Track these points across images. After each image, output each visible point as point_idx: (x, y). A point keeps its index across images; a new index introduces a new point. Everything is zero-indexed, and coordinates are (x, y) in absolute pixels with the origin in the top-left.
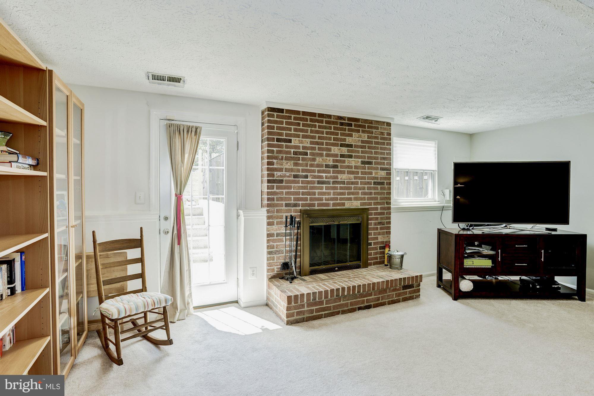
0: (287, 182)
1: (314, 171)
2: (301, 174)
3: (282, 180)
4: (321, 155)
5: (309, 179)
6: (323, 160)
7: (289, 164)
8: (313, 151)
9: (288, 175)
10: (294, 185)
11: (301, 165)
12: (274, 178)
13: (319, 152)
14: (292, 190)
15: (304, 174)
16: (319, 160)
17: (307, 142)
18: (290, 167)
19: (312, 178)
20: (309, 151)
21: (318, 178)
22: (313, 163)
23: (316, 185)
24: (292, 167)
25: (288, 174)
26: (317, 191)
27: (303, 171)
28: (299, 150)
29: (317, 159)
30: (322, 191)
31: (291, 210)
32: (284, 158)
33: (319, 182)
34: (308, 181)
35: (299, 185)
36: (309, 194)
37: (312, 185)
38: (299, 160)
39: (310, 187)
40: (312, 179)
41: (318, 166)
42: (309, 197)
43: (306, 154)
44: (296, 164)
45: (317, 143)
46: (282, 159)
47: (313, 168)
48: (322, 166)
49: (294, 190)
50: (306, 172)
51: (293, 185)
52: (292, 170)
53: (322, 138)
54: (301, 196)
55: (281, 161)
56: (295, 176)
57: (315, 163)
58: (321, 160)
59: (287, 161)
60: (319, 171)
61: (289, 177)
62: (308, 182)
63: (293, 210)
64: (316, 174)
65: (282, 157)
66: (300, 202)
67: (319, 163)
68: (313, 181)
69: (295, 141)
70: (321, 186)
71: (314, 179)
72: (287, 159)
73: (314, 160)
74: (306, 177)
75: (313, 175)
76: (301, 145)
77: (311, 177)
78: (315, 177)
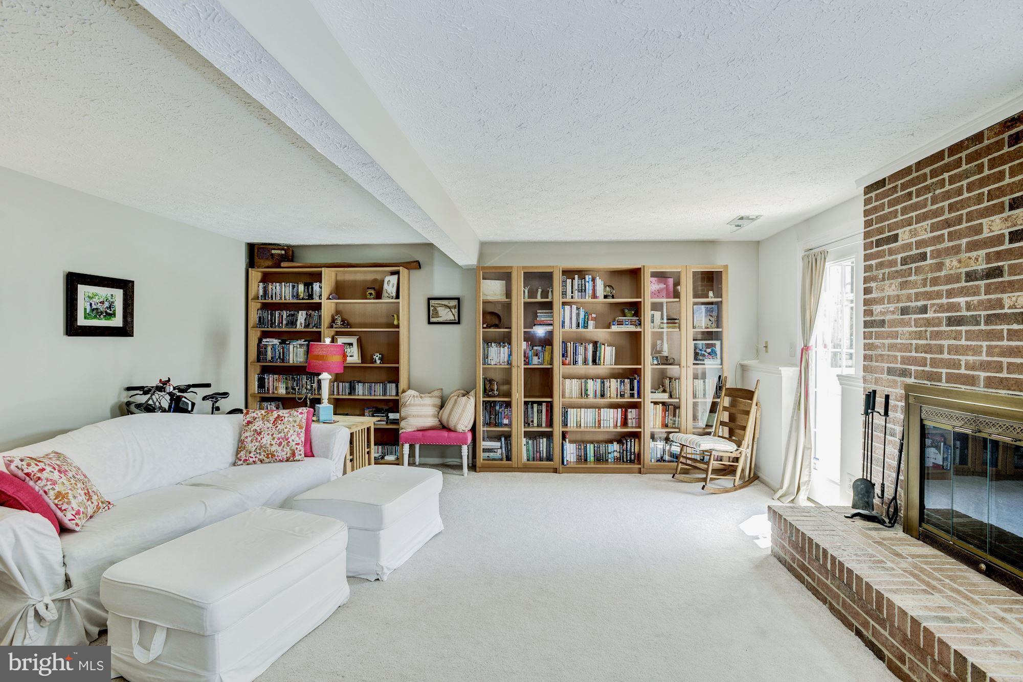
0: (893, 323)
1: (939, 295)
2: (913, 304)
3: (883, 321)
4: (956, 250)
5: (930, 315)
6: (960, 262)
7: (893, 287)
8: (938, 247)
9: (892, 309)
10: (902, 329)
11: (914, 285)
12: (873, 318)
13: (951, 244)
14: (899, 341)
15: (920, 304)
16: (951, 264)
17: (924, 230)
18: (896, 293)
19: (935, 312)
20: (928, 250)
21: (948, 311)
22: (938, 274)
23: (944, 328)
24: (899, 292)
25: (892, 307)
26: (946, 343)
27: (918, 296)
28: (911, 253)
29: (947, 262)
30: (958, 343)
31: (895, 382)
32: (886, 276)
33: (951, 322)
34: (927, 320)
35: (910, 329)
36: (928, 349)
37: (936, 329)
38: (910, 275)
39: (932, 332)
40: (936, 315)
41: (950, 279)
42: (928, 356)
43: (923, 257)
44: (903, 285)
45: (947, 224)
46: (883, 279)
47: (936, 288)
48: (958, 280)
49: (901, 341)
50: (924, 299)
51: (899, 329)
52: (898, 299)
53: (958, 206)
54: (913, 354)
55: (882, 283)
56: (904, 311)
57: (943, 273)
58: (955, 263)
59: (892, 281)
60: (950, 294)
61: (893, 313)
62: (928, 323)
63: (899, 384)
64: (944, 301)
65: (884, 274)
66: (913, 368)
67: (952, 272)
68: (938, 318)
69: (904, 236)
70: (956, 331)
71: (939, 315)
72: (892, 276)
73: (940, 266)
74: (924, 310)
75: (938, 304)
76: (913, 240)
77: (933, 309)
78: (941, 308)
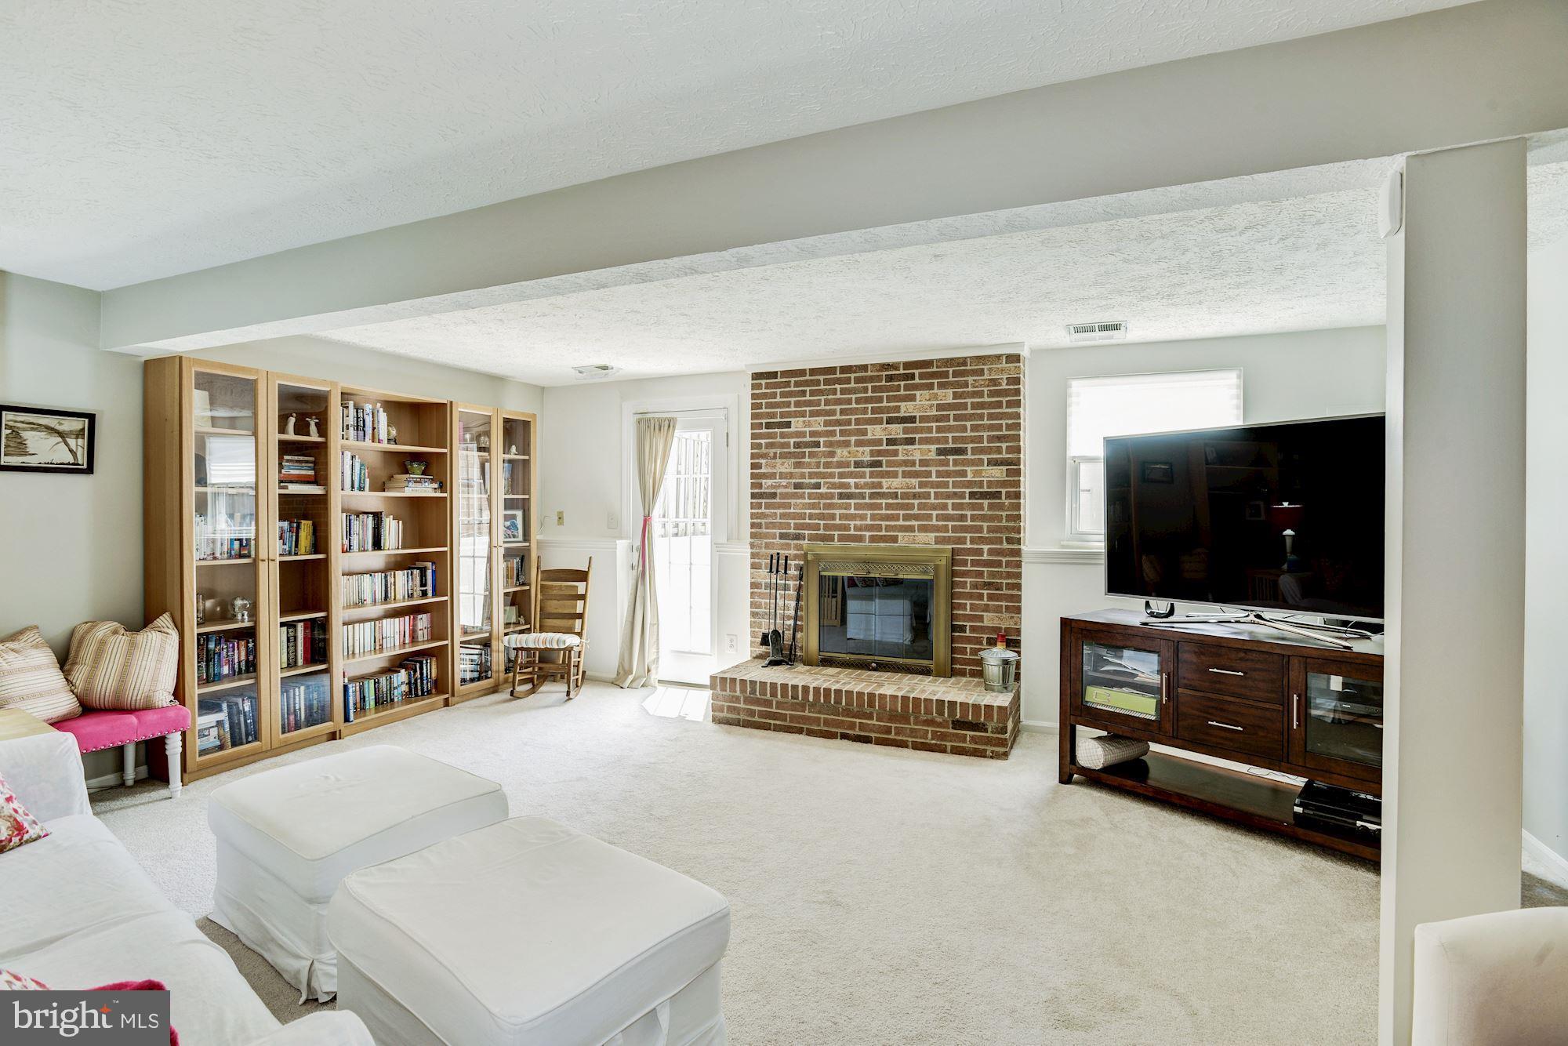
0: (784, 496)
1: (832, 475)
2: (807, 481)
3: (775, 493)
4: (847, 444)
5: (823, 490)
6: (849, 453)
7: (786, 465)
8: (830, 439)
9: (785, 484)
10: (795, 501)
11: (809, 465)
12: (762, 491)
13: (842, 438)
14: (792, 510)
15: (813, 481)
16: (841, 454)
17: (818, 424)
18: (788, 470)
19: (828, 488)
20: (822, 440)
21: (839, 488)
22: (831, 460)
23: (836, 501)
24: (792, 470)
25: (784, 482)
26: (838, 512)
27: (811, 475)
28: (805, 440)
29: (839, 451)
30: (848, 512)
31: (789, 545)
32: (778, 455)
33: (841, 496)
34: (821, 494)
35: (804, 501)
36: (822, 517)
37: (828, 501)
38: (804, 457)
39: (824, 504)
40: (829, 491)
41: (840, 465)
42: (822, 522)
43: (817, 444)
44: (797, 465)
45: (838, 423)
46: (775, 457)
47: (829, 470)
48: (848, 465)
49: (794, 511)
50: (817, 478)
51: (793, 501)
52: (791, 475)
53: (848, 412)
54: (807, 521)
55: (774, 461)
56: (797, 486)
57: (835, 460)
58: (845, 453)
59: (784, 460)
60: (841, 475)
61: (786, 487)
62: (822, 496)
63: (792, 546)
64: (836, 480)
65: (775, 453)
66: (806, 532)
67: (843, 459)
68: (831, 493)
69: (797, 424)
70: (846, 503)
71: (832, 491)
72: (783, 456)
73: (832, 454)
74: (818, 486)
75: (830, 483)
76: (807, 430)
77: (826, 486)
78: (833, 486)
